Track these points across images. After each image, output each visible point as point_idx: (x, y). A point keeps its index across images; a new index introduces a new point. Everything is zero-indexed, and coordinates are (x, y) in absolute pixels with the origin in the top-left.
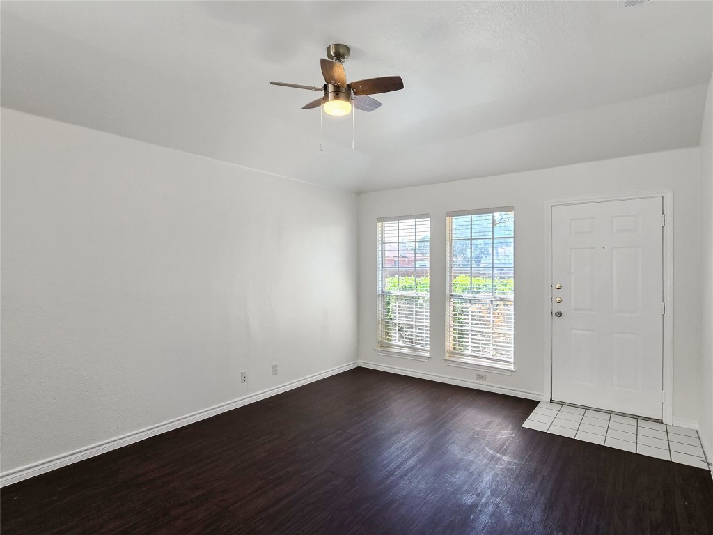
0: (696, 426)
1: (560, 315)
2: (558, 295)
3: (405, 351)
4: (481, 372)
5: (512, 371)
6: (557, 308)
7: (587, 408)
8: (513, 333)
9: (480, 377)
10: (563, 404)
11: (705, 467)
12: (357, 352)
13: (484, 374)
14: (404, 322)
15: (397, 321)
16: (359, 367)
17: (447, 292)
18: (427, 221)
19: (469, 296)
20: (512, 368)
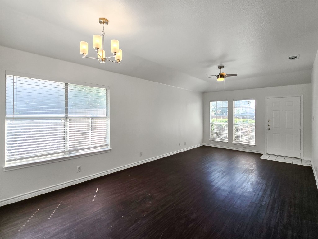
0: (310, 159)
1: (269, 129)
2: (269, 124)
3: (219, 140)
4: (245, 146)
5: (255, 146)
6: (269, 127)
7: (278, 156)
8: (255, 135)
9: (244, 148)
10: (271, 155)
11: (311, 166)
12: (203, 141)
13: (245, 147)
14: (218, 132)
15: (216, 132)
16: (204, 146)
17: (233, 123)
18: (227, 102)
19: (240, 124)
20: (255, 145)
